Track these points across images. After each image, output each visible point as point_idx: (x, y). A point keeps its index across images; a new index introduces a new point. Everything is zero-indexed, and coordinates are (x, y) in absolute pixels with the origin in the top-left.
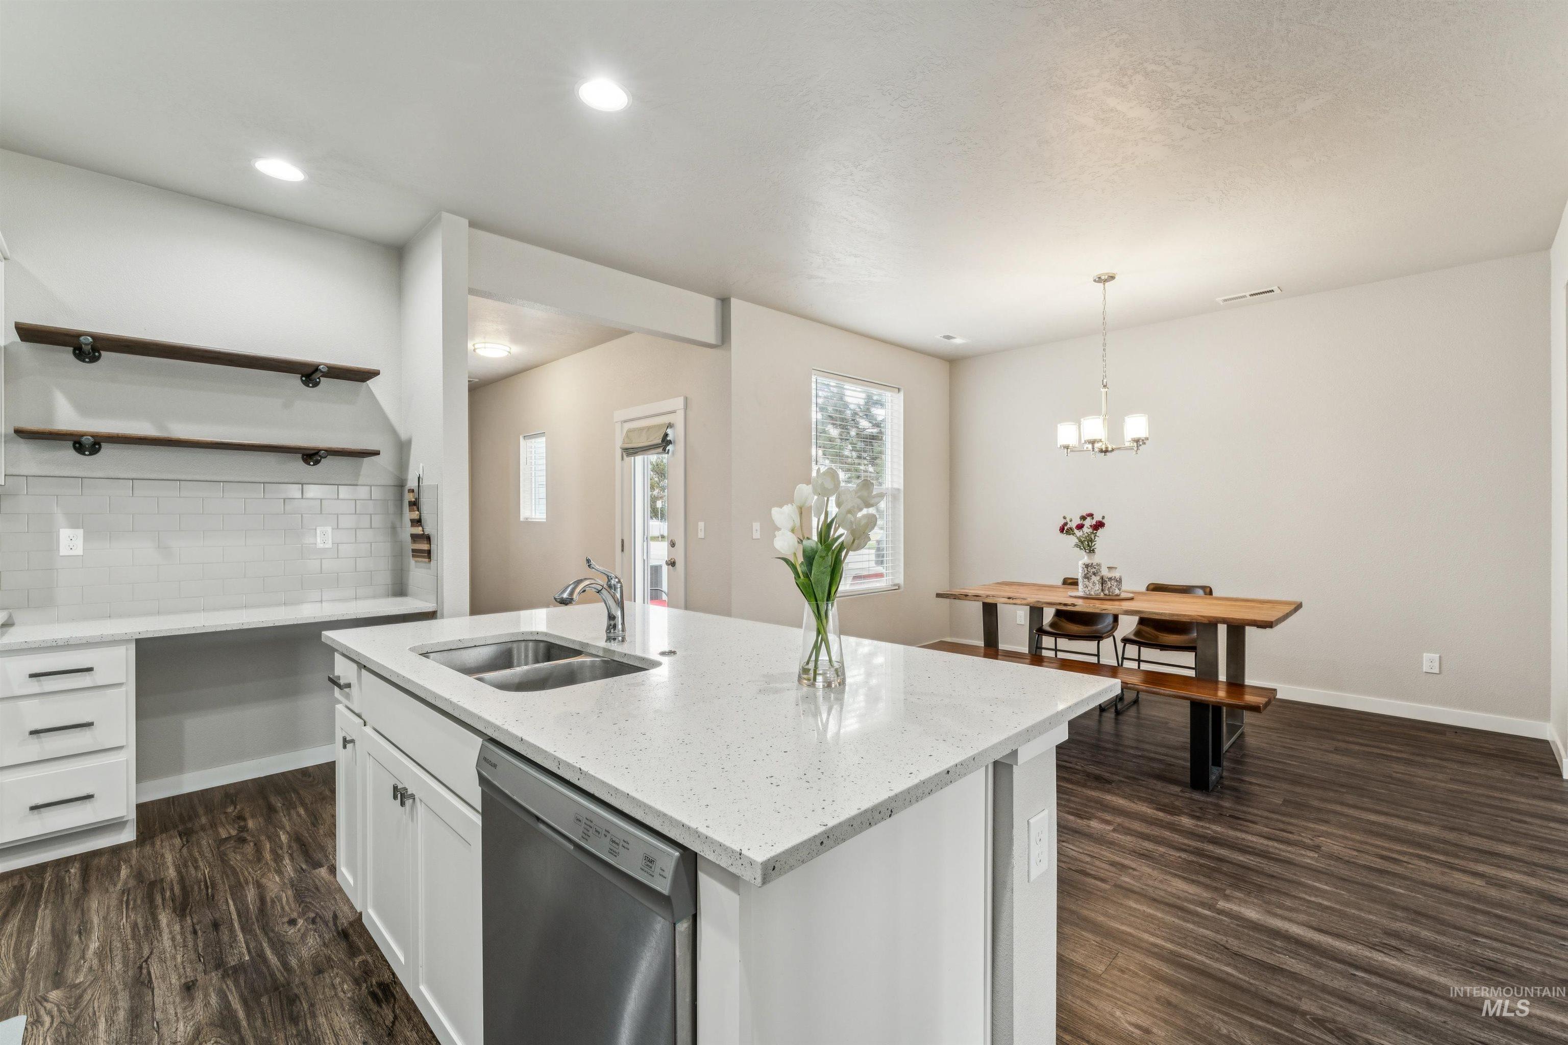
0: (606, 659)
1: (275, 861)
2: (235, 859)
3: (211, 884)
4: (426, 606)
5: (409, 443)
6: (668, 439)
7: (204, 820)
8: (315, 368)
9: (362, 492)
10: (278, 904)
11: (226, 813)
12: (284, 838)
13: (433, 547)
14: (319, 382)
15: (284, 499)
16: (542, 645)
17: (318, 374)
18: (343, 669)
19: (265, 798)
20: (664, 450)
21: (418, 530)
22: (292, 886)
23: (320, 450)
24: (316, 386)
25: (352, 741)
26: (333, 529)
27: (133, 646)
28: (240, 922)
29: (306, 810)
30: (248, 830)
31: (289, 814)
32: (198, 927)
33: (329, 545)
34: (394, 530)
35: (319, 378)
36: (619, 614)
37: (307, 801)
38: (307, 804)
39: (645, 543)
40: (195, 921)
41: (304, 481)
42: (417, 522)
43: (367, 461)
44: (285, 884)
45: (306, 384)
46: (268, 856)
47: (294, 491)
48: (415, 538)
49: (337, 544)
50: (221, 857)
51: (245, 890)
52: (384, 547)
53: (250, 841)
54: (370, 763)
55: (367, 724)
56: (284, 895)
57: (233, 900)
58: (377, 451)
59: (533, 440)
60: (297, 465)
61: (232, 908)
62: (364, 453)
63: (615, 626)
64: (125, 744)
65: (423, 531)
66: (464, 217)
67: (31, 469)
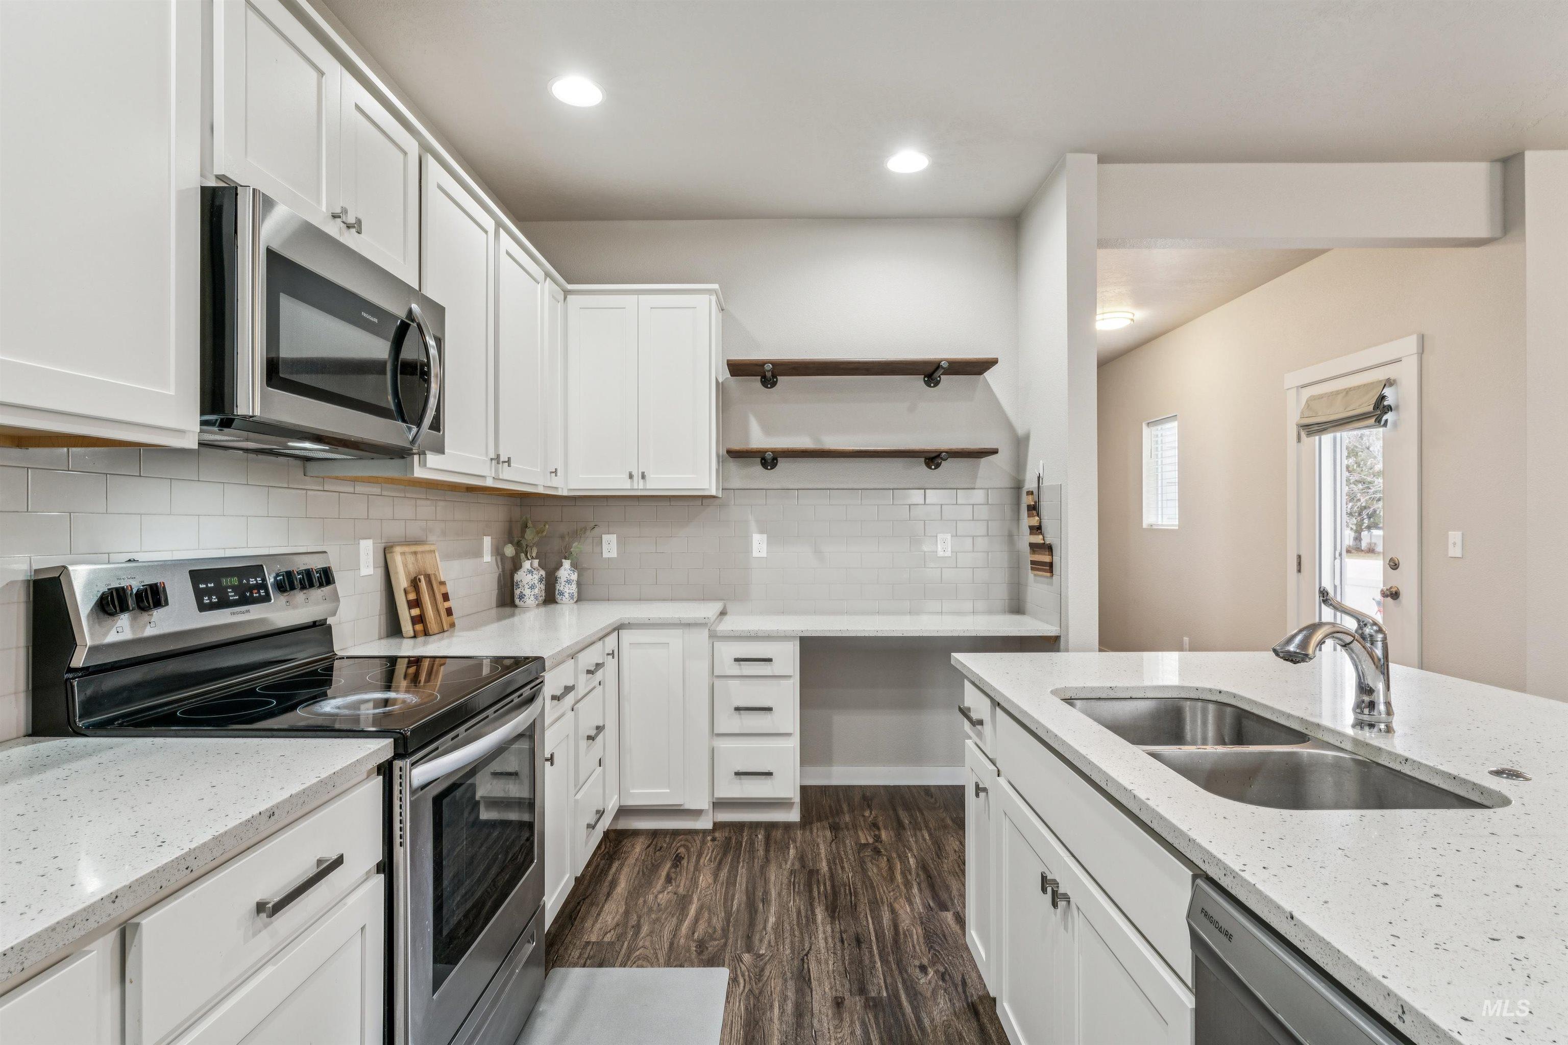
0: (1360, 758)
1: (905, 886)
2: (872, 871)
3: (854, 892)
4: (1047, 629)
5: (1027, 438)
6: (1386, 403)
7: (847, 818)
8: (937, 365)
9: (978, 496)
10: (910, 940)
11: (864, 816)
12: (912, 861)
13: (1056, 559)
14: (939, 381)
15: (910, 505)
16: (1229, 710)
17: (941, 371)
18: (972, 699)
19: (895, 810)
20: (1378, 421)
21: (1038, 539)
22: (922, 923)
23: (942, 452)
24: (937, 385)
25: (985, 790)
26: (952, 536)
27: (798, 643)
28: (878, 947)
29: (930, 835)
30: (881, 842)
31: (915, 835)
32: (844, 936)
33: (948, 554)
34: (1011, 538)
35: (939, 377)
36: (1380, 686)
37: (931, 826)
38: (931, 828)
39: (1338, 562)
40: (842, 928)
41: (927, 486)
42: (1037, 529)
43: (984, 461)
44: (915, 917)
45: (928, 384)
46: (899, 877)
47: (916, 496)
48: (1034, 547)
49: (955, 552)
50: (861, 865)
51: (881, 911)
52: (1001, 558)
53: (884, 855)
54: (1006, 824)
55: (1002, 773)
56: (915, 931)
57: (872, 918)
58: (995, 449)
59: (1159, 427)
60: (920, 469)
61: (871, 926)
62: (982, 452)
63: (1372, 705)
64: (792, 732)
65: (1044, 540)
66: (1092, 152)
67: (736, 483)
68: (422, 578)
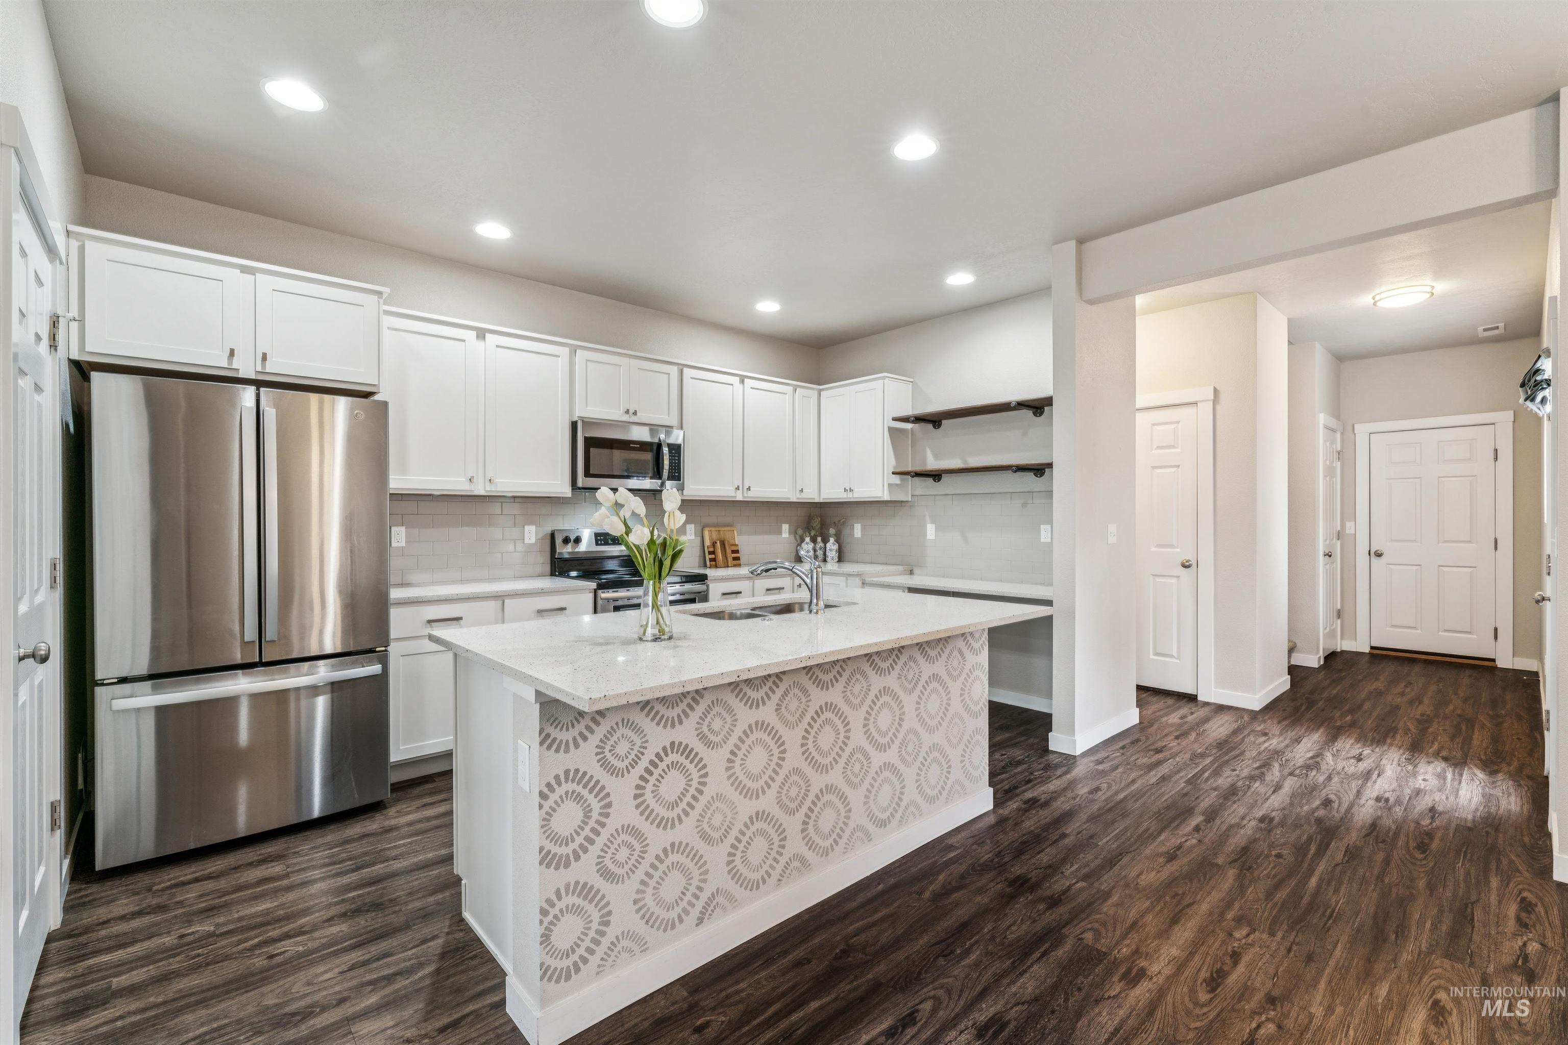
14: (1043, 412)
15: (1022, 504)
24: (1041, 415)
26: (1050, 527)
33: (1048, 540)
41: (1034, 490)
45: (1035, 414)
60: (1030, 478)
66: (1071, 239)
67: (919, 492)
68: (718, 542)
